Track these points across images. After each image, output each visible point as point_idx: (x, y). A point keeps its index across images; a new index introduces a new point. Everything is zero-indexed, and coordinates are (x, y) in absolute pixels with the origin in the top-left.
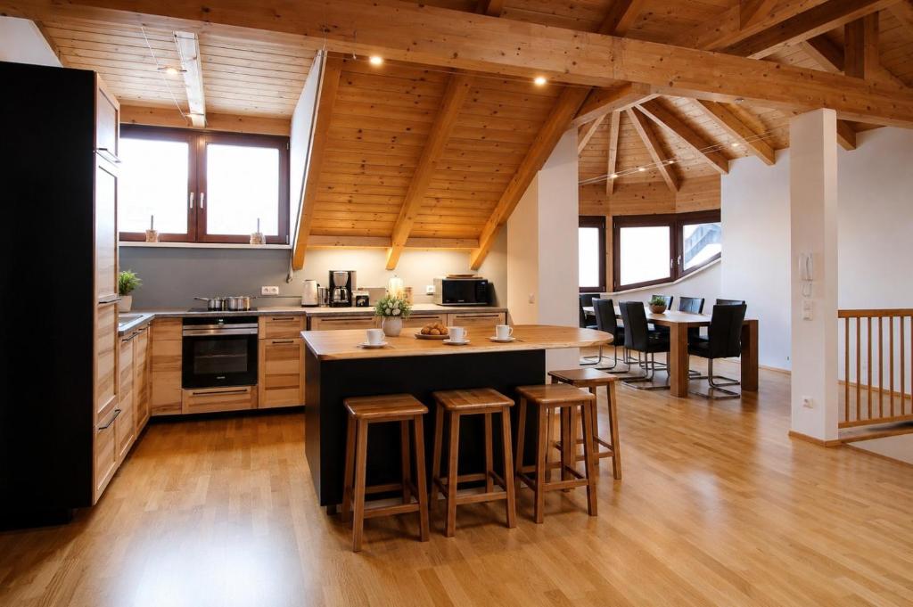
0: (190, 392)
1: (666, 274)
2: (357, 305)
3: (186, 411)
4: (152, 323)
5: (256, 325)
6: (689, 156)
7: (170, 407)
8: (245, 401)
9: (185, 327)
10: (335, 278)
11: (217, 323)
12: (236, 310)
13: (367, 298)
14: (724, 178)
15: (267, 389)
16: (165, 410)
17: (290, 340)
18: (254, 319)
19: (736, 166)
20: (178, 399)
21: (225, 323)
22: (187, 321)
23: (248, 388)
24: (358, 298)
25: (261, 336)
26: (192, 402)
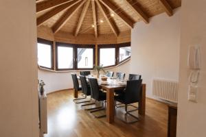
1: (114, 64)
6: (121, 23)
14: (132, 30)
19: (136, 26)
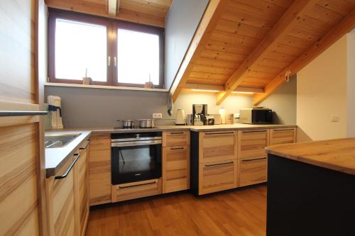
0: (118, 186)
2: (209, 124)
3: (114, 200)
4: (89, 139)
5: (160, 138)
7: (103, 198)
8: (154, 189)
9: (112, 140)
10: (196, 108)
11: (135, 137)
12: (145, 128)
13: (213, 120)
15: (167, 180)
16: (99, 200)
17: (181, 147)
18: (158, 134)
20: (109, 192)
21: (140, 137)
22: (114, 136)
23: (156, 180)
24: (210, 120)
25: (163, 145)
26: (118, 193)
